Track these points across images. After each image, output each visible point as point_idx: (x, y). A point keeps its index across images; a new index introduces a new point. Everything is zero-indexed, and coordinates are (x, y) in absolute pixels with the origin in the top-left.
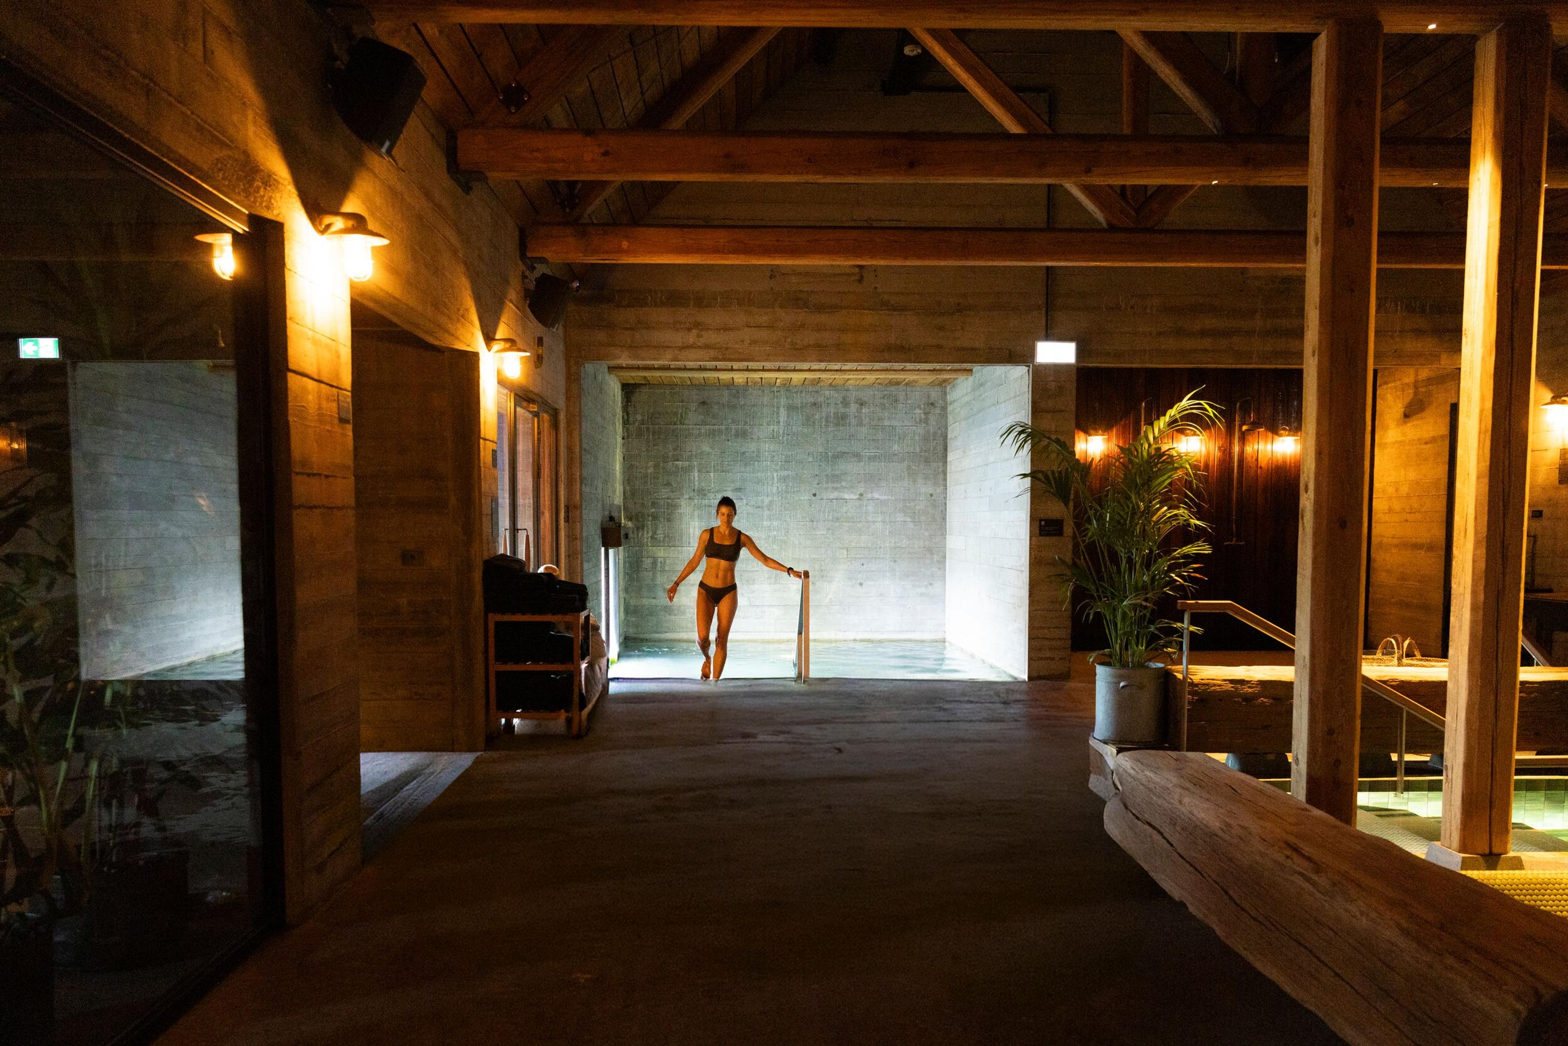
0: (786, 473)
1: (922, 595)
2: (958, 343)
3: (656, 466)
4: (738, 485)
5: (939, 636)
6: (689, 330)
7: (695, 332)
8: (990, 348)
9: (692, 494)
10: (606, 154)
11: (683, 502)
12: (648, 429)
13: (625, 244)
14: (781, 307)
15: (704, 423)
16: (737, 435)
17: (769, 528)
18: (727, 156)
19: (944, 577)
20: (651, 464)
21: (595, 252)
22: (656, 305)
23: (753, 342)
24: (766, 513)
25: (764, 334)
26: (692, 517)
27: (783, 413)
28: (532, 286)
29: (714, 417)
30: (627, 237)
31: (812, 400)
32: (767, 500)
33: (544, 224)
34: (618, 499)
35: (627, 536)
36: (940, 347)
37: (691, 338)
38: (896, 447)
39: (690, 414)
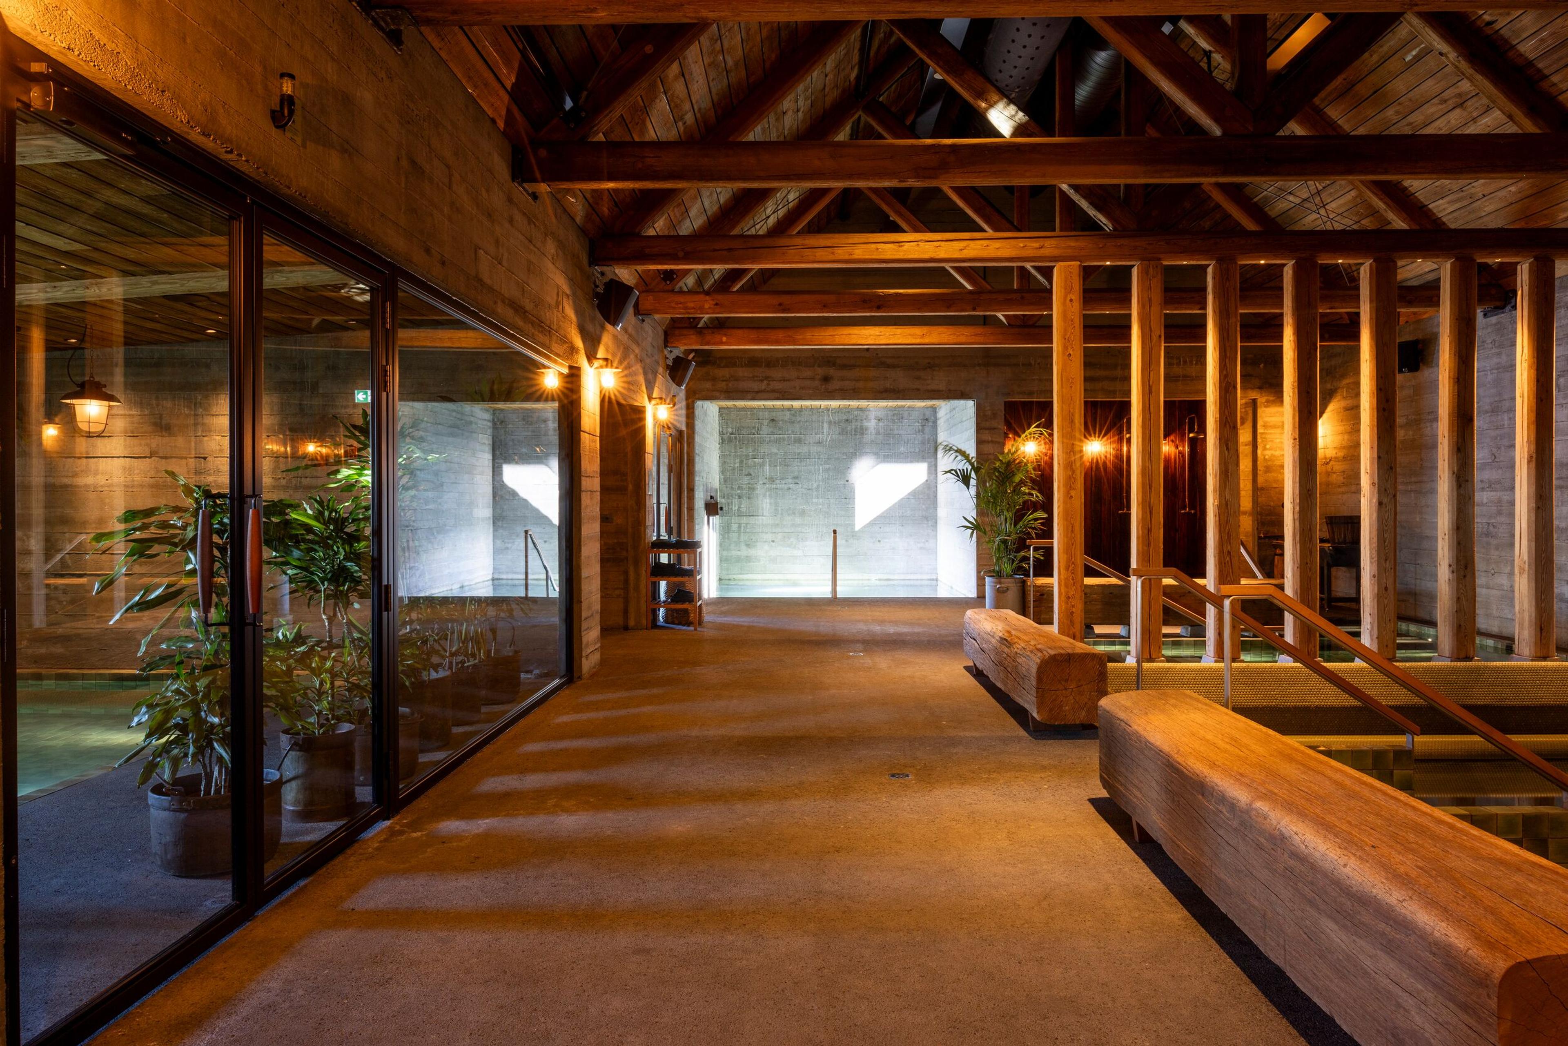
0: (827, 466)
1: (921, 548)
2: (929, 388)
3: (741, 462)
4: (796, 474)
5: (934, 577)
6: (762, 381)
7: (765, 382)
8: (950, 390)
9: (765, 481)
10: (716, 304)
11: (759, 486)
12: (736, 438)
13: (724, 339)
14: (819, 366)
15: (773, 433)
16: (795, 442)
17: (817, 504)
18: (780, 304)
19: (936, 536)
20: (737, 461)
21: (708, 344)
22: (742, 367)
23: (802, 388)
24: (815, 493)
25: (808, 383)
26: (765, 496)
27: (826, 425)
28: (670, 363)
29: (780, 429)
30: (725, 335)
31: (845, 417)
32: (815, 485)
33: (679, 328)
34: (716, 484)
35: (721, 509)
36: (918, 390)
37: (763, 386)
38: (902, 449)
39: (764, 428)
